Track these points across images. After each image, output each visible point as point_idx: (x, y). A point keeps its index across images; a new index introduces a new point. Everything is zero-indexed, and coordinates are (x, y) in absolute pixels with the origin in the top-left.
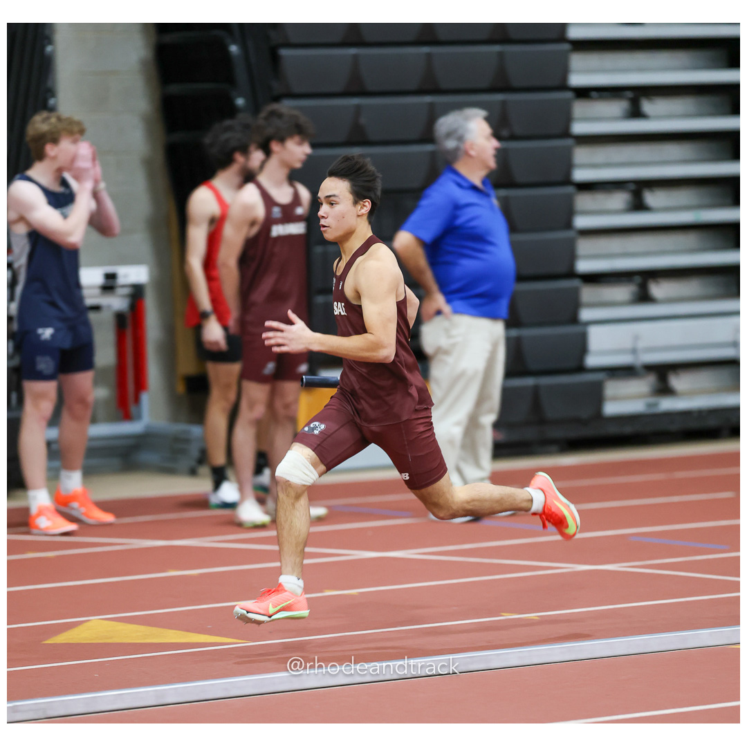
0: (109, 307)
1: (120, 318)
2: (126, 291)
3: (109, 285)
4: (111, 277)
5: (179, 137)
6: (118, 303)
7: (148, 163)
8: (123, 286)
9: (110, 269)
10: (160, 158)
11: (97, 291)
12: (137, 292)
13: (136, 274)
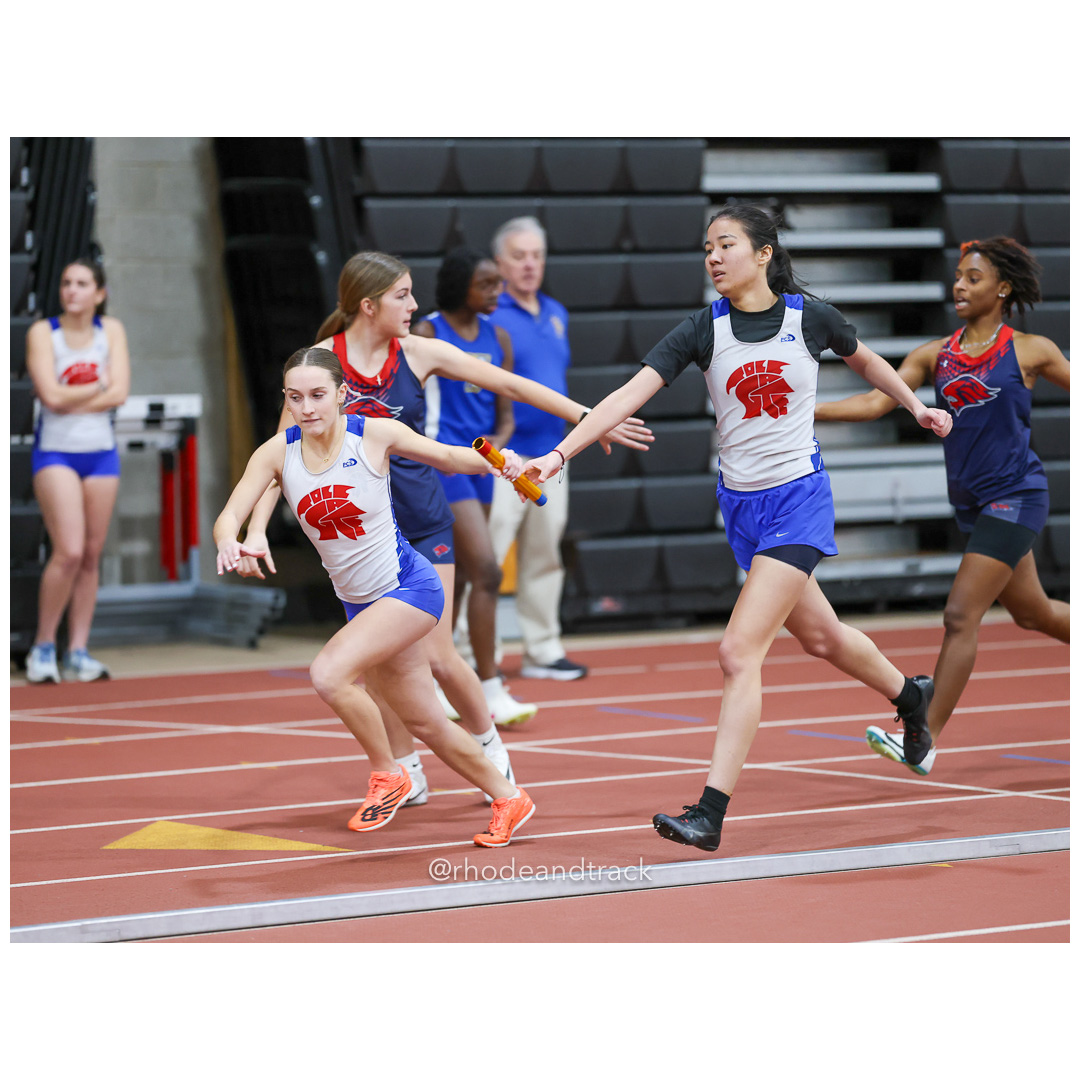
0: (153, 444)
1: (166, 457)
2: (174, 426)
3: (155, 417)
4: (157, 409)
5: (239, 242)
6: (164, 439)
7: (201, 273)
8: (171, 420)
9: (156, 399)
10: (216, 265)
11: (140, 426)
12: (187, 427)
13: (186, 405)
